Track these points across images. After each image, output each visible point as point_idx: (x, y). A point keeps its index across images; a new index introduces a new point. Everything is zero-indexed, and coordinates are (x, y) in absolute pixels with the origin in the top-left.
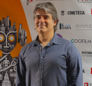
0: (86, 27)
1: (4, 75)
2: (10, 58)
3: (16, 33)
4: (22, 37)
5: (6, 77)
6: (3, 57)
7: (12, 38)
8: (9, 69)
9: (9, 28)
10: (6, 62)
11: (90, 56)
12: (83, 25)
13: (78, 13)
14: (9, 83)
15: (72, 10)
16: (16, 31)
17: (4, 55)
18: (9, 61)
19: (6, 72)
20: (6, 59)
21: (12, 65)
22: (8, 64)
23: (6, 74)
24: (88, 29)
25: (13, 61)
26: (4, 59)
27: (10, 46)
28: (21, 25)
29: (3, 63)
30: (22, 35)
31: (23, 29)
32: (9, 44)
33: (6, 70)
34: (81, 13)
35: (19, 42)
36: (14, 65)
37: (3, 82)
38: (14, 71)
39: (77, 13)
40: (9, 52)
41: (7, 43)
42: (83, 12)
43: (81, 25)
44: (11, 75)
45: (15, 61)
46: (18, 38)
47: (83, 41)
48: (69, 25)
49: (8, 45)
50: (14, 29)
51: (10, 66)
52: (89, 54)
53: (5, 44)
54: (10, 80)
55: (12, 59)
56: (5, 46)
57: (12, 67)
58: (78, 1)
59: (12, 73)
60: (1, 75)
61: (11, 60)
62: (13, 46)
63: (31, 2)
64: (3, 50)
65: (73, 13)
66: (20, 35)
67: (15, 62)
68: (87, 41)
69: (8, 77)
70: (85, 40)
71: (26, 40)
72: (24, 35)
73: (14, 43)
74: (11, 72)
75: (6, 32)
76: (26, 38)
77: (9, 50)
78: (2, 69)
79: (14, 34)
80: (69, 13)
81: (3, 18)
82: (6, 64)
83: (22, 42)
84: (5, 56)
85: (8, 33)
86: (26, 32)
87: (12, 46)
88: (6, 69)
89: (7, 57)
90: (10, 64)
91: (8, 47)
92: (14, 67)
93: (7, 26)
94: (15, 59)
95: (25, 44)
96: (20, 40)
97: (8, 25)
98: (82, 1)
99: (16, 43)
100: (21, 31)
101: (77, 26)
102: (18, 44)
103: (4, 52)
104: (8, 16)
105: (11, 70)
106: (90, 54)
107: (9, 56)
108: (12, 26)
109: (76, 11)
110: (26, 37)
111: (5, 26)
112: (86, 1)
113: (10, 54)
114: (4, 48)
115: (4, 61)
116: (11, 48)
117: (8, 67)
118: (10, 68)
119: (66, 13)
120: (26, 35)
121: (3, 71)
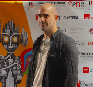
0: (79, 31)
1: (8, 72)
2: (14, 57)
3: (19, 35)
4: (24, 38)
5: (10, 74)
6: (7, 56)
7: (15, 40)
8: (12, 67)
9: (14, 30)
10: (11, 60)
11: (83, 56)
12: (77, 29)
13: (73, 18)
14: (13, 79)
15: (68, 15)
16: (19, 33)
17: (8, 54)
18: (13, 59)
19: (10, 69)
20: (10, 57)
21: (15, 63)
22: (12, 62)
23: (10, 71)
24: (81, 32)
25: (17, 60)
26: (9, 58)
27: (14, 46)
28: (23, 28)
29: (8, 62)
30: (24, 36)
31: (25, 32)
32: (13, 44)
33: (10, 68)
34: (75, 18)
35: (21, 43)
36: (17, 63)
37: (7, 78)
38: (16, 69)
39: (71, 18)
40: (13, 51)
41: (12, 44)
42: (77, 17)
43: (75, 29)
44: (15, 72)
45: (18, 59)
46: (21, 40)
47: (77, 43)
48: (64, 29)
49: (12, 46)
50: (17, 31)
51: (14, 64)
52: (81, 55)
53: (10, 44)
54: (13, 76)
55: (16, 58)
56: (10, 46)
57: (15, 65)
58: (73, 7)
59: (15, 71)
60: (6, 72)
61: (14, 59)
62: (17, 46)
63: (32, 7)
64: (8, 49)
65: (68, 18)
66: (23, 37)
67: (18, 61)
68: (80, 43)
69: (12, 74)
70: (79, 42)
71: (27, 41)
72: (26, 37)
73: (17, 44)
74: (14, 69)
75: (11, 34)
76: (28, 40)
77: (13, 49)
78: (7, 66)
79: (17, 36)
80: (65, 18)
81: (8, 21)
82: (10, 62)
83: (24, 43)
84: (10, 55)
85: (12, 34)
86: (27, 34)
87: (15, 46)
88: (10, 66)
89: (11, 56)
90: (14, 62)
91: (12, 47)
92: (17, 65)
93: (12, 29)
94: (18, 58)
95: (26, 45)
96: (22, 41)
97: (13, 27)
98: (76, 7)
99: (19, 43)
100: (23, 33)
101: (72, 29)
102: (20, 44)
103: (9, 52)
104: (12, 20)
105: (14, 68)
106: (83, 55)
107: (13, 55)
108: (15, 28)
109: (70, 16)
110: (28, 38)
111: (9, 28)
112: (79, 7)
113: (14, 54)
114: (9, 48)
115: (9, 59)
116: (15, 48)
117: (12, 65)
118: (14, 66)
119: (62, 18)
120: (28, 37)
121: (8, 69)
